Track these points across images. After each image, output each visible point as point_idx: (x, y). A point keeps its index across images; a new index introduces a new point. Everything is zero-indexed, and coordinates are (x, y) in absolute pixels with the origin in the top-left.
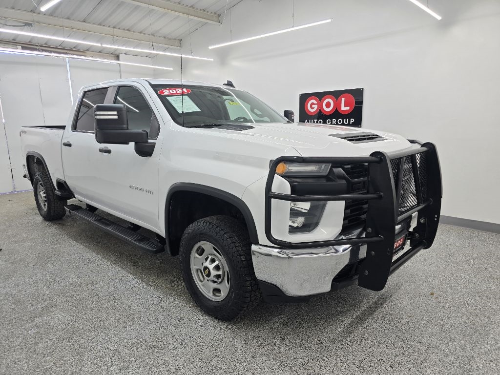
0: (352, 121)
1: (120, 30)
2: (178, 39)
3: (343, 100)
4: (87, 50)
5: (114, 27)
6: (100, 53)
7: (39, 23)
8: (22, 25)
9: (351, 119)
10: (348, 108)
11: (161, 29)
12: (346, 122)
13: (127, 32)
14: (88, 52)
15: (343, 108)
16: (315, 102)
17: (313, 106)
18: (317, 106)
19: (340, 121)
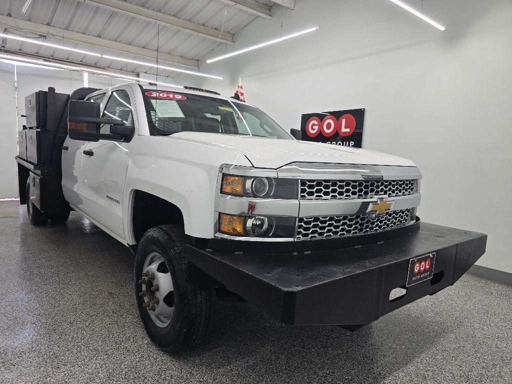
0: (352, 144)
2: (195, 59)
3: (344, 121)
4: (108, 67)
5: (130, 44)
7: (53, 35)
8: (38, 36)
9: (351, 142)
10: (348, 130)
12: (346, 144)
13: (143, 49)
15: (344, 130)
16: (316, 123)
17: (314, 127)
18: (317, 127)
19: (340, 144)
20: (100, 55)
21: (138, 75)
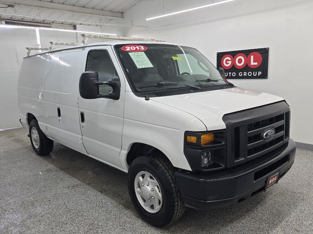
0: (260, 73)
1: (77, 7)
3: (252, 57)
4: (53, 23)
6: (62, 25)
7: (19, 4)
8: (7, 6)
9: (259, 72)
10: (256, 64)
11: (108, 5)
12: (255, 74)
13: (83, 8)
15: (252, 63)
16: (229, 59)
17: (228, 62)
18: (231, 62)
19: (250, 74)
21: (75, 27)
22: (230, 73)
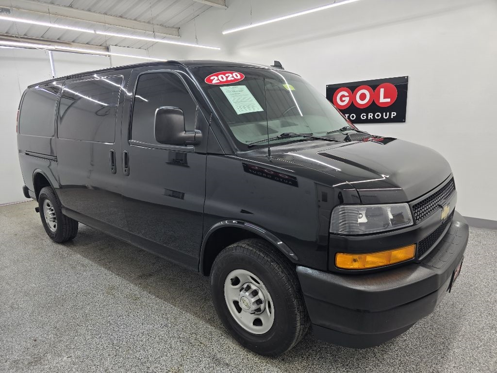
0: (394, 114)
1: (111, 17)
2: (175, 27)
3: (382, 90)
4: (73, 42)
5: (105, 14)
6: (88, 45)
9: (392, 113)
10: (388, 100)
11: (158, 15)
13: (120, 19)
14: (74, 44)
15: (382, 100)
16: (346, 94)
17: (344, 99)
18: (348, 98)
19: (378, 116)
20: (93, 32)
21: (107, 49)
22: (347, 115)
